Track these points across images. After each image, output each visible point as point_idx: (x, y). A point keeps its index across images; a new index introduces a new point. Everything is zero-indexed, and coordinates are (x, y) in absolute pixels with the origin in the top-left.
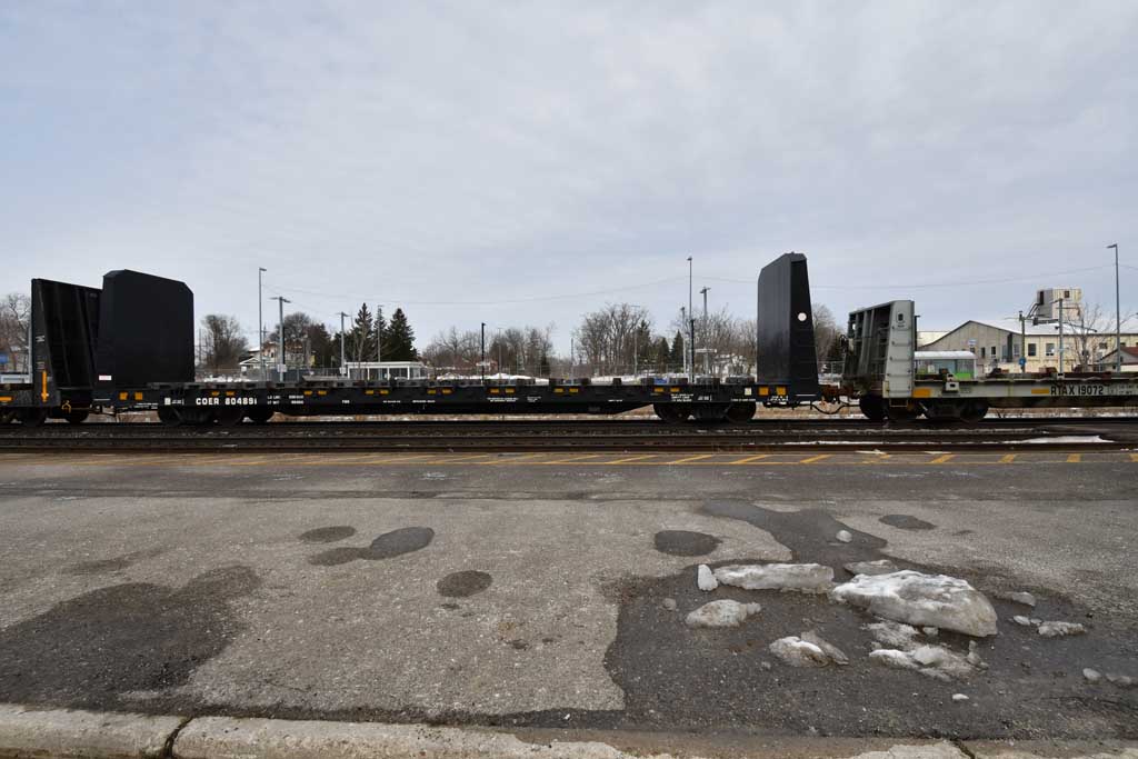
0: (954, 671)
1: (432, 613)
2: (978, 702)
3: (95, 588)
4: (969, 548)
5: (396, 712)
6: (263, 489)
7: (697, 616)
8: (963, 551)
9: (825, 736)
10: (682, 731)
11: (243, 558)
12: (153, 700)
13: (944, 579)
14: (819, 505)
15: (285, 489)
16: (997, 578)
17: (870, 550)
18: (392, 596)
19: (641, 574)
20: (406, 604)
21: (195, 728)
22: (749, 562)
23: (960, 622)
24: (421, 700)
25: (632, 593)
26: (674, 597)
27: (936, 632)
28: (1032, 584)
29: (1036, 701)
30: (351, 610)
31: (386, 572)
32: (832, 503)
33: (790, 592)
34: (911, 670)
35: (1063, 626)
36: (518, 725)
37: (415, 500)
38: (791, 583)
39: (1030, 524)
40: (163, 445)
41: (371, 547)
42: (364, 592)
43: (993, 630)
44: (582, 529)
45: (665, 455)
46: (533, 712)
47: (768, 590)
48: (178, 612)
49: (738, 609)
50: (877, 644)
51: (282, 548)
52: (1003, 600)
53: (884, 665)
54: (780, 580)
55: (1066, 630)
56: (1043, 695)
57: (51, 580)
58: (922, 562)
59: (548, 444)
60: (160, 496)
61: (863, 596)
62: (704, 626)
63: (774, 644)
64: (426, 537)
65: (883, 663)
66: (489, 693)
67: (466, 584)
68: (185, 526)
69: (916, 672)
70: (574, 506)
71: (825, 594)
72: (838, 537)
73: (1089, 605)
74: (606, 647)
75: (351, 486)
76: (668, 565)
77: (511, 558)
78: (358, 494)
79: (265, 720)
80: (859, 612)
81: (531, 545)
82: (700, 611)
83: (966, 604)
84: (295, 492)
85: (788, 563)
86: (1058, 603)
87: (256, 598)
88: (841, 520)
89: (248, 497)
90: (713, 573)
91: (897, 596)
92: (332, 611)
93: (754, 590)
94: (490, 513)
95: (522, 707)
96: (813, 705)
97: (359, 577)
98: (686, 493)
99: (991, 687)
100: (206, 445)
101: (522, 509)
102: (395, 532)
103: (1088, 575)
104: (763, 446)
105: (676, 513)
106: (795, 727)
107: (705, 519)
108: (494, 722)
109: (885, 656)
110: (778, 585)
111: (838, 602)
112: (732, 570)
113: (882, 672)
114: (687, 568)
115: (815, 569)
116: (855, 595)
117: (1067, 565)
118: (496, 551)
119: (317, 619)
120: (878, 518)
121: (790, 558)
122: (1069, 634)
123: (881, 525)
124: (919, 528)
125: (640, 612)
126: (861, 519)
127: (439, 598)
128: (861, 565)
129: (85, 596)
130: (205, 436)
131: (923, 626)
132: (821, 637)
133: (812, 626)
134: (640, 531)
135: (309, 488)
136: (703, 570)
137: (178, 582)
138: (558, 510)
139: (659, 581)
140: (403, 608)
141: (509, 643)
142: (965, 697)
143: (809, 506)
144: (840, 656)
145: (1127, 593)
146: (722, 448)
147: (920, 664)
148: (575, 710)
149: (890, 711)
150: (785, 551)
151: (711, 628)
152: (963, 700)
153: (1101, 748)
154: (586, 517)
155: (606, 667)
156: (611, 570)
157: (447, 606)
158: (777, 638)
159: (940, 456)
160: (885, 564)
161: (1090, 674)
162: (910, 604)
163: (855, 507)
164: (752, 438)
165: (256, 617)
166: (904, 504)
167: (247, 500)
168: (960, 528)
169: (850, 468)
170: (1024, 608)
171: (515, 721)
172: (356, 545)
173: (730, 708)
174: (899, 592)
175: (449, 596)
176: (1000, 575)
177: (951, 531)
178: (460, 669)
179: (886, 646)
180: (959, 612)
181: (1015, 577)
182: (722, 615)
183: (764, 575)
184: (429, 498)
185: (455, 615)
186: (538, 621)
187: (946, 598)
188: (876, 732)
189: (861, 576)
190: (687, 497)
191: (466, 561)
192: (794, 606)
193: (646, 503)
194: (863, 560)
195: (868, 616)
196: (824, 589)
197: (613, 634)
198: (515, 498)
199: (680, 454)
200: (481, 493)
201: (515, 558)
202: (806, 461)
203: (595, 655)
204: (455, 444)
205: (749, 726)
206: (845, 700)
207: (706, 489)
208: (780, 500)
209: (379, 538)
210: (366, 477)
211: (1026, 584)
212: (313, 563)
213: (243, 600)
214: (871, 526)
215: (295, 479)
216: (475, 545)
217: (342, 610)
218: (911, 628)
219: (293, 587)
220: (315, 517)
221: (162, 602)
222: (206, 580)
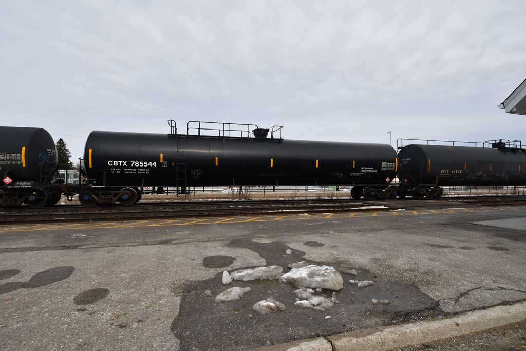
0: (326, 306)
1: (69, 316)
2: (335, 318)
4: (336, 253)
7: (221, 297)
8: (332, 254)
9: (273, 344)
13: (325, 267)
14: (280, 239)
17: (298, 257)
18: (42, 309)
19: (195, 280)
20: (51, 312)
22: (247, 268)
23: (328, 285)
25: (189, 290)
26: (210, 289)
27: (321, 291)
28: (357, 266)
29: (355, 315)
31: (39, 295)
32: (285, 238)
33: (264, 280)
34: (310, 308)
35: (366, 282)
37: (64, 251)
38: (264, 276)
39: (358, 241)
41: (31, 280)
42: (23, 308)
43: (342, 287)
44: (166, 260)
45: (213, 219)
47: (254, 280)
49: (240, 291)
50: (298, 299)
52: (346, 274)
53: (300, 308)
54: (260, 275)
56: (358, 312)
58: (318, 261)
59: (151, 215)
61: (293, 278)
62: (223, 302)
63: (255, 305)
64: (69, 271)
67: (93, 296)
69: (311, 309)
70: (162, 248)
71: (278, 279)
72: (286, 252)
73: (376, 273)
74: (172, 319)
75: (21, 244)
76: (208, 274)
77: (122, 279)
78: (25, 249)
80: (292, 285)
81: (135, 271)
82: (222, 294)
83: (332, 276)
85: (264, 266)
86: (364, 273)
88: (288, 245)
90: (230, 275)
91: (307, 276)
93: (248, 281)
94: (112, 255)
96: (269, 331)
97: (20, 300)
99: (340, 311)
101: (132, 252)
102: (46, 271)
103: (375, 261)
104: (259, 213)
105: (215, 248)
106: (261, 342)
107: (229, 249)
109: (301, 304)
110: (259, 277)
111: (283, 282)
112: (239, 272)
113: (299, 311)
114: (218, 274)
115: (276, 268)
116: (290, 278)
117: (369, 257)
118: (114, 276)
120: (303, 243)
122: (368, 285)
123: (303, 246)
124: (318, 246)
125: (192, 299)
126: (296, 244)
127: (74, 306)
128: (294, 264)
131: (316, 288)
132: (275, 299)
133: (272, 294)
134: (196, 258)
136: (225, 274)
138: (152, 251)
139: (203, 282)
140: (49, 315)
141: (117, 326)
143: (275, 240)
144: (282, 306)
145: (389, 267)
146: (241, 214)
147: (314, 305)
149: (301, 328)
150: (264, 261)
151: (227, 302)
152: (329, 318)
153: (377, 331)
154: (168, 253)
155: (171, 330)
156: (179, 279)
157: (79, 310)
158: (257, 302)
159: (327, 215)
160: (303, 263)
161: (374, 301)
163: (295, 239)
164: (255, 209)
166: (313, 236)
168: (333, 245)
169: (293, 222)
170: (353, 276)
172: (20, 280)
173: (232, 340)
174: (308, 275)
175: (81, 304)
176: (346, 263)
177: (330, 246)
178: (85, 345)
179: (301, 299)
180: (329, 281)
181: (351, 264)
182: (232, 295)
183: (253, 274)
184: (73, 249)
185: (84, 315)
186: (135, 311)
187: (325, 275)
188: (295, 338)
189: (294, 270)
190: (221, 239)
191: (94, 283)
192: (265, 286)
193: (201, 243)
194: (295, 262)
195: (295, 287)
196: (278, 277)
197: (177, 312)
198: (128, 246)
199: (220, 218)
200: (108, 244)
201: (125, 278)
202: (276, 219)
203: (166, 325)
204: (94, 217)
205: (240, 346)
206: (283, 326)
207: (230, 235)
208: (264, 237)
209: (37, 275)
210: (30, 238)
211: (354, 266)
214: (300, 247)
216: (101, 274)
217: (6, 320)
218: (311, 290)
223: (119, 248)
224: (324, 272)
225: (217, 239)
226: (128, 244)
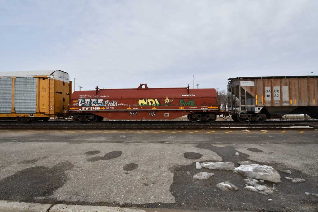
0: (268, 192)
1: (121, 175)
2: (276, 201)
3: (27, 168)
4: (273, 157)
5: (111, 203)
6: (74, 140)
7: (196, 176)
8: (271, 158)
9: (232, 211)
10: (192, 209)
11: (69, 159)
12: (43, 199)
13: (266, 166)
14: (230, 145)
15: (81, 140)
16: (280, 166)
17: (244, 158)
18: (110, 170)
19: (180, 165)
20: (114, 172)
21: (55, 207)
22: (210, 161)
23: (270, 178)
24: (118, 200)
25: (178, 170)
26: (189, 171)
27: (263, 181)
28: (290, 168)
29: (292, 201)
30: (99, 174)
31: (108, 163)
32: (234, 144)
33: (222, 170)
34: (256, 192)
35: (299, 180)
36: (146, 207)
37: (117, 143)
38: (222, 167)
39: (290, 151)
40: (47, 128)
41: (104, 156)
42: (102, 169)
43: (280, 181)
44: (164, 152)
45: (187, 131)
46: (150, 203)
47: (216, 169)
48: (51, 175)
49: (207, 175)
50: (247, 185)
51: (80, 156)
52: (283, 172)
53: (249, 191)
54: (219, 166)
55: (300, 181)
56: (294, 199)
57: (15, 165)
58: (260, 162)
59: (154, 127)
60: (46, 142)
61: (242, 171)
62: (198, 179)
63: (218, 185)
65: (249, 190)
66: (137, 198)
67: (131, 167)
68: (53, 150)
69: (258, 193)
70: (161, 145)
71: (232, 170)
72: (235, 154)
73: (307, 174)
74: (170, 185)
75: (99, 139)
76: (188, 162)
77: (144, 160)
78: (101, 142)
79: (74, 205)
80: (241, 175)
81: (149, 156)
82: (197, 175)
83: (272, 173)
84: (84, 141)
85: (221, 161)
86: (297, 173)
87: (72, 171)
88: (236, 149)
90: (200, 164)
91: (252, 171)
92: (94, 174)
93: (212, 169)
94: (138, 147)
95: (146, 202)
96: (228, 202)
97: (101, 165)
98: (192, 142)
99: (279, 197)
100: (59, 128)
101: (147, 146)
102: (110, 153)
103: (306, 165)
104: (214, 129)
105: (190, 147)
106: (224, 208)
107: (198, 149)
108: (139, 206)
109: (249, 188)
110: (219, 168)
111: (235, 173)
112: (206, 163)
113: (248, 193)
114: (193, 163)
115: (229, 163)
116: (240, 171)
117: (300, 162)
118: (140, 158)
119: (89, 177)
120: (247, 149)
121: (222, 160)
122: (301, 182)
123: (248, 151)
124: (258, 152)
125: (180, 175)
126: (242, 149)
127: (123, 171)
128: (242, 162)
129: (25, 170)
130: (58, 125)
131: (260, 180)
132: (231, 182)
133: (228, 179)
134: (180, 152)
135: (87, 140)
136: (198, 163)
137: (50, 166)
138: (157, 146)
139: (185, 166)
140: (113, 174)
141: (143, 184)
142: (272, 200)
143: (227, 145)
144: (236, 188)
146: (203, 129)
147: (259, 190)
148: (161, 203)
149: (251, 204)
150: (221, 158)
151: (200, 180)
154: (165, 148)
155: (171, 191)
156: (172, 163)
157: (126, 173)
158: (218, 183)
159: (263, 132)
160: (249, 162)
161: (307, 193)
163: (240, 146)
164: (211, 126)
165: (72, 176)
166: (254, 145)
167: (70, 143)
168: (270, 152)
169: (239, 135)
170: (288, 175)
171: (145, 206)
172: (100, 156)
173: (205, 203)
175: (126, 170)
176: (282, 165)
177: (267, 152)
178: (129, 191)
179: (249, 185)
180: (270, 176)
181: (285, 166)
182: (203, 176)
183: (215, 165)
184: (120, 142)
185: (128, 176)
186: (151, 177)
187: (266, 172)
188: (247, 210)
189: (242, 165)
190: (193, 142)
191: (131, 160)
192: (223, 174)
193: (181, 144)
194: (243, 161)
195: (244, 176)
196: (232, 169)
197: (172, 181)
198: (145, 143)
199: (191, 131)
200: (135, 141)
201: (145, 160)
202: (226, 133)
203: (167, 187)
204: (128, 127)
205: (211, 208)
206: (238, 201)
207: (198, 140)
208: (219, 144)
209: (107, 154)
210: (103, 137)
211: (288, 168)
212: (88, 161)
213: (68, 171)
214: (245, 151)
215: (84, 137)
216: (134, 156)
217: (96, 174)
218: (256, 180)
219: (82, 168)
220: (89, 148)
221: (46, 171)
222: (58, 165)
223: (141, 144)
224: (265, 169)
225: (190, 143)
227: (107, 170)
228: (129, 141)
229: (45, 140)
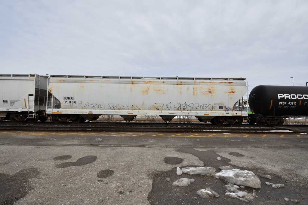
0: (249, 199)
1: (95, 183)
4: (254, 162)
6: (43, 143)
7: (176, 183)
8: (251, 163)
11: (34, 165)
13: (246, 171)
14: (212, 149)
15: (50, 143)
16: (261, 171)
17: (226, 163)
18: (82, 178)
19: (160, 170)
20: (86, 180)
22: (191, 166)
23: (250, 184)
25: (157, 176)
26: (169, 177)
27: (244, 187)
30: (69, 182)
31: (80, 170)
32: (216, 148)
33: (203, 175)
34: (237, 199)
35: (279, 185)
37: (92, 147)
38: (204, 173)
39: (270, 155)
41: (77, 162)
42: (73, 176)
43: (260, 186)
44: (143, 156)
45: (169, 134)
47: (197, 175)
48: (11, 183)
49: (188, 181)
50: (228, 191)
51: (48, 162)
52: (263, 178)
53: (229, 197)
55: (280, 186)
58: (240, 166)
59: (134, 130)
60: (8, 145)
61: (223, 176)
62: (178, 186)
63: (198, 191)
65: (229, 196)
67: (106, 174)
68: (15, 155)
69: (238, 199)
70: (141, 149)
71: (213, 176)
72: (217, 159)
73: (286, 179)
74: (148, 193)
76: (168, 167)
78: (74, 145)
80: (222, 181)
81: (127, 161)
82: (177, 182)
83: (252, 179)
84: (53, 144)
85: (203, 166)
86: (277, 178)
87: (37, 179)
88: (218, 154)
89: (37, 145)
90: (181, 170)
92: (63, 182)
93: (193, 175)
94: (115, 151)
97: (72, 172)
98: (174, 145)
99: (259, 203)
100: (26, 129)
101: (125, 150)
102: (83, 158)
103: (285, 170)
104: (197, 132)
105: (171, 151)
107: (179, 153)
109: (230, 195)
110: (200, 173)
111: (216, 178)
112: (186, 169)
113: (229, 200)
114: (173, 168)
115: (210, 168)
116: (221, 176)
117: (280, 167)
118: (116, 163)
119: (57, 185)
120: (228, 153)
121: (203, 165)
122: (281, 188)
123: (229, 155)
124: (239, 156)
125: (159, 182)
126: (223, 153)
127: (97, 178)
128: (223, 167)
130: (25, 126)
131: (240, 185)
132: (211, 189)
133: (209, 186)
134: (160, 157)
135: (58, 143)
136: (178, 169)
137: (12, 173)
138: (136, 150)
139: (165, 172)
140: (85, 182)
141: (118, 192)
143: (209, 149)
144: (217, 195)
145: (296, 175)
146: (185, 132)
147: (239, 197)
150: (202, 163)
151: (180, 187)
154: (144, 152)
155: (148, 199)
156: (151, 169)
157: (99, 181)
158: (199, 190)
159: (245, 135)
160: (230, 167)
161: (286, 199)
162: (237, 179)
163: (222, 150)
164: (194, 129)
165: (37, 185)
166: (235, 149)
168: (251, 156)
169: (221, 138)
170: (268, 180)
172: (72, 161)
174: (234, 175)
175: (100, 177)
176: (262, 170)
177: (249, 157)
178: (102, 201)
179: (230, 191)
180: (250, 181)
181: (266, 171)
182: (183, 183)
183: (196, 170)
184: (96, 146)
185: (102, 184)
186: (128, 185)
187: (247, 177)
189: (223, 171)
191: (106, 166)
192: (204, 179)
193: (162, 148)
194: (224, 166)
195: (225, 182)
196: (213, 174)
197: (151, 189)
198: (123, 147)
199: (173, 134)
200: (112, 145)
201: (122, 165)
202: (209, 136)
203: (145, 196)
204: (106, 129)
207: (180, 144)
208: (201, 147)
209: (79, 159)
210: (76, 140)
211: (269, 173)
212: (57, 167)
213: (33, 179)
214: (226, 156)
215: (53, 140)
216: (110, 161)
217: (66, 182)
218: (237, 186)
219: (50, 175)
220: (59, 152)
221: (6, 180)
222: (21, 172)
223: (118, 147)
225: (172, 146)
226: (123, 145)
227: (78, 177)
228: (105, 144)
229: (7, 143)
